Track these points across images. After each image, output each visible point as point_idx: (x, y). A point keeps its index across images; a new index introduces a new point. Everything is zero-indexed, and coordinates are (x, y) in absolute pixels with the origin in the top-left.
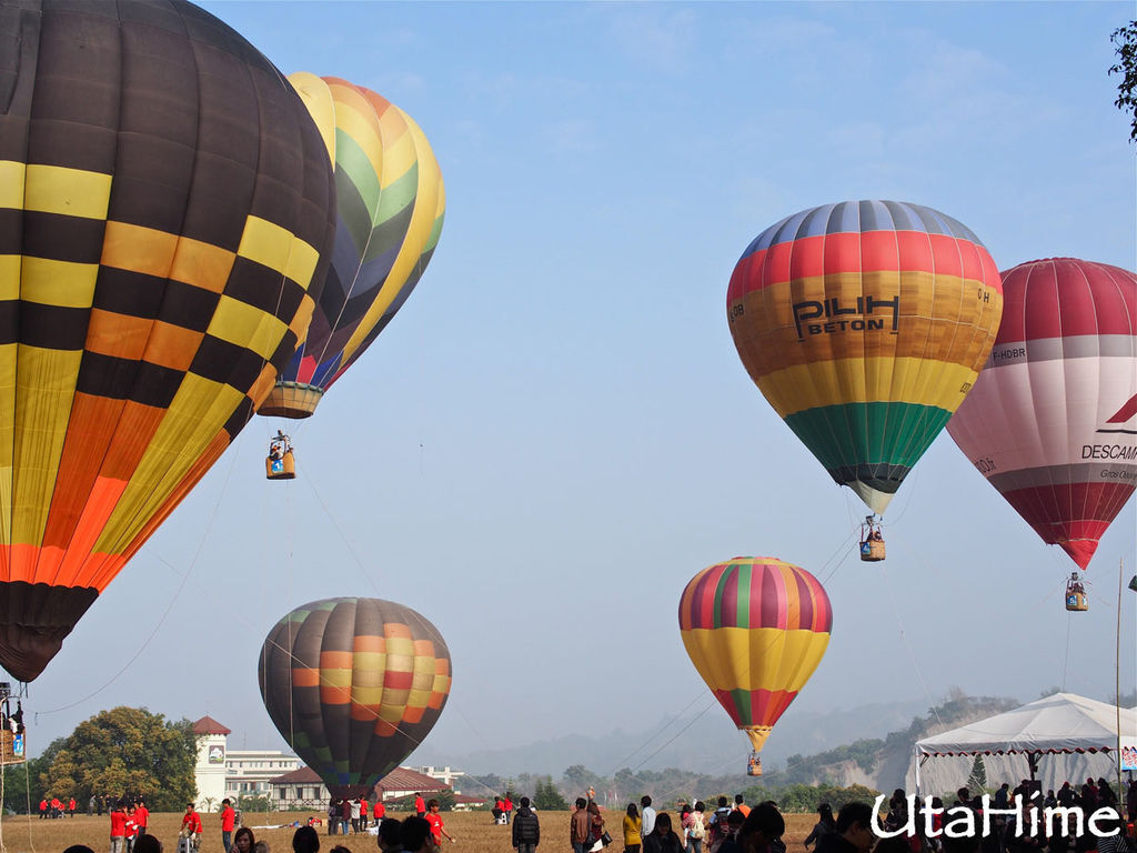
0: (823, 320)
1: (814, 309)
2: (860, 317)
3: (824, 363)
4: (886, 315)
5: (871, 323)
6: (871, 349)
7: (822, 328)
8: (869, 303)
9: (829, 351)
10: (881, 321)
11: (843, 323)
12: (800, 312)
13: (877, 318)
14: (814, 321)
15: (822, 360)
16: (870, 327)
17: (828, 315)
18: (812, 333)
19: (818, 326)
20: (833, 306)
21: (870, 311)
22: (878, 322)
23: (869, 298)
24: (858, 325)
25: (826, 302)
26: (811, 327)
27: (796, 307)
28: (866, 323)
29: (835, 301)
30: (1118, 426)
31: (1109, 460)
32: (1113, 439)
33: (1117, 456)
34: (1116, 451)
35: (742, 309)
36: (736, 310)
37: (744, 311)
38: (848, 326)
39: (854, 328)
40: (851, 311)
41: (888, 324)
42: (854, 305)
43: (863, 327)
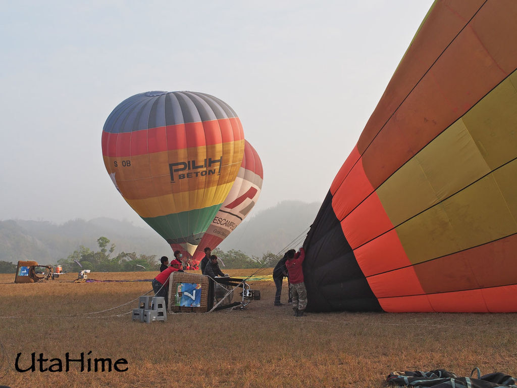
0: (186, 172)
1: (182, 166)
2: (205, 169)
5: (210, 171)
6: (208, 184)
7: (186, 176)
8: (210, 162)
9: (186, 187)
10: (215, 170)
11: (197, 174)
12: (174, 168)
15: (182, 192)
16: (209, 174)
17: (189, 169)
18: (180, 178)
19: (183, 175)
20: (192, 164)
21: (210, 166)
22: (213, 170)
23: (210, 159)
24: (204, 173)
25: (189, 162)
26: (179, 175)
27: (171, 166)
28: (208, 172)
29: (194, 162)
30: (229, 210)
31: (219, 225)
32: (224, 216)
33: (223, 224)
34: (223, 222)
35: (129, 163)
36: (124, 163)
37: (131, 165)
38: (199, 174)
39: (202, 175)
40: (202, 167)
41: (217, 171)
42: (202, 163)
43: (206, 174)
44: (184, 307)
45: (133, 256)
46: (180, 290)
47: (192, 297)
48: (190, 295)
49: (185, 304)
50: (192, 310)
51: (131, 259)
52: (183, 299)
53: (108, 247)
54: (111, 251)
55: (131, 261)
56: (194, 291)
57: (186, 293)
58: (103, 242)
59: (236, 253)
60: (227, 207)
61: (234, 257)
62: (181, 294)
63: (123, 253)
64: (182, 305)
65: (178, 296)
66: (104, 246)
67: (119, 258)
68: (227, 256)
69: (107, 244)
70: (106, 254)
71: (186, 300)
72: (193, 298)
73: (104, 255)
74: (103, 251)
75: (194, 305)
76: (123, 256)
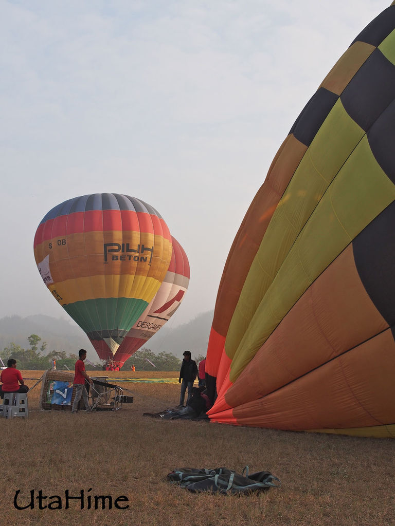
0: (119, 254)
1: (116, 248)
2: (137, 254)
3: (115, 275)
4: (148, 255)
5: (142, 258)
6: (139, 271)
7: (119, 258)
8: (143, 248)
9: (118, 270)
10: (146, 258)
11: (130, 257)
12: (109, 248)
13: (145, 256)
14: (116, 254)
15: (114, 274)
16: (141, 261)
17: (123, 251)
18: (113, 259)
19: (117, 257)
20: (126, 247)
21: (142, 252)
22: (145, 258)
23: (143, 246)
24: (136, 259)
25: (123, 245)
26: (113, 256)
27: (106, 246)
28: (140, 258)
29: (128, 245)
30: (157, 315)
31: (147, 329)
32: (153, 320)
33: (151, 328)
34: (151, 326)
35: (65, 242)
36: (59, 242)
37: (67, 243)
38: (132, 258)
39: (135, 260)
40: (135, 251)
41: (148, 260)
42: (136, 248)
43: (138, 260)
44: (55, 404)
45: (63, 354)
46: (52, 388)
47: (63, 395)
48: (61, 393)
49: (56, 401)
50: (62, 408)
51: (60, 359)
52: (55, 397)
53: (39, 346)
54: (42, 349)
55: (60, 361)
56: (66, 390)
57: (58, 391)
58: (34, 339)
59: (167, 355)
60: (156, 312)
61: (166, 359)
62: (52, 392)
63: (54, 351)
64: (53, 402)
65: (49, 393)
66: (35, 344)
67: (49, 356)
68: (158, 358)
69: (38, 342)
70: (37, 352)
71: (57, 397)
72: (65, 396)
73: (34, 353)
74: (34, 348)
75: (65, 403)
76: (54, 355)
